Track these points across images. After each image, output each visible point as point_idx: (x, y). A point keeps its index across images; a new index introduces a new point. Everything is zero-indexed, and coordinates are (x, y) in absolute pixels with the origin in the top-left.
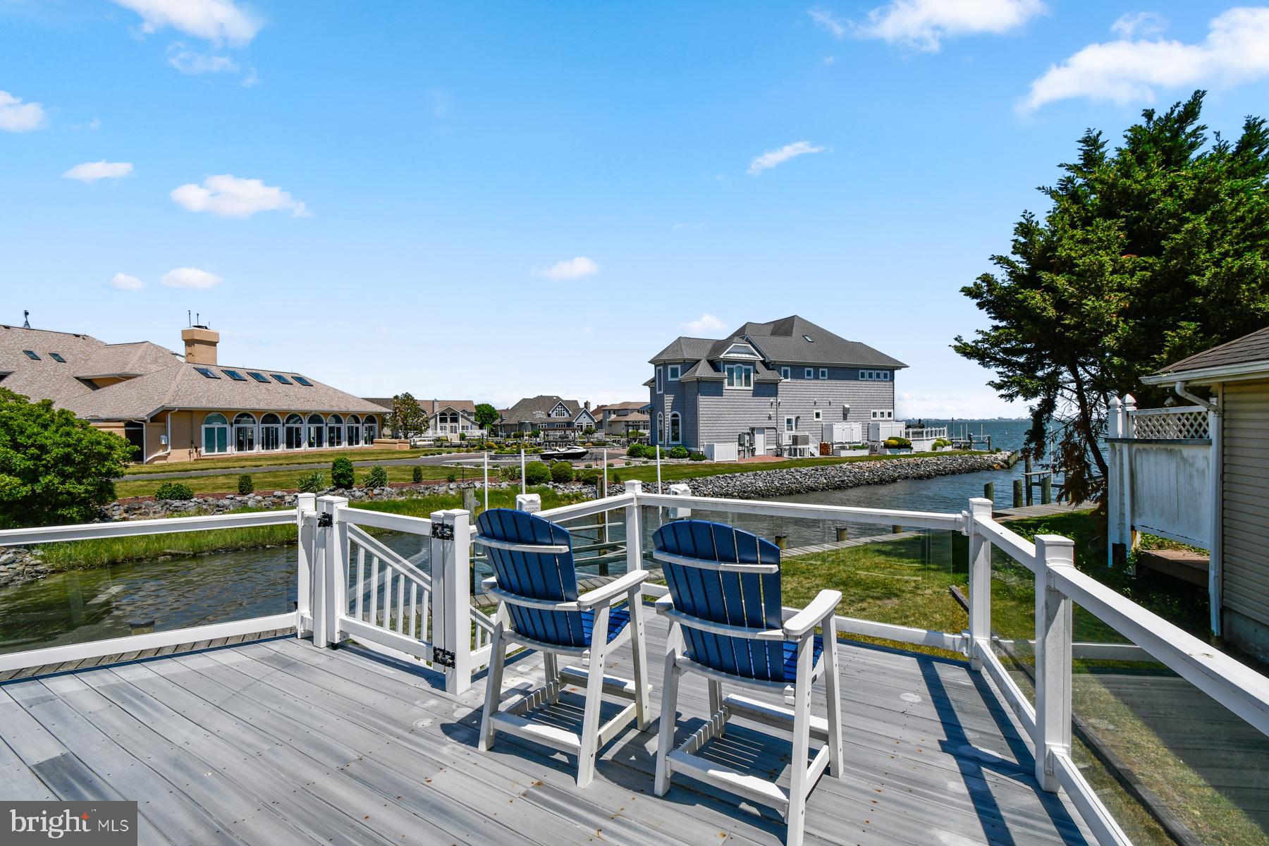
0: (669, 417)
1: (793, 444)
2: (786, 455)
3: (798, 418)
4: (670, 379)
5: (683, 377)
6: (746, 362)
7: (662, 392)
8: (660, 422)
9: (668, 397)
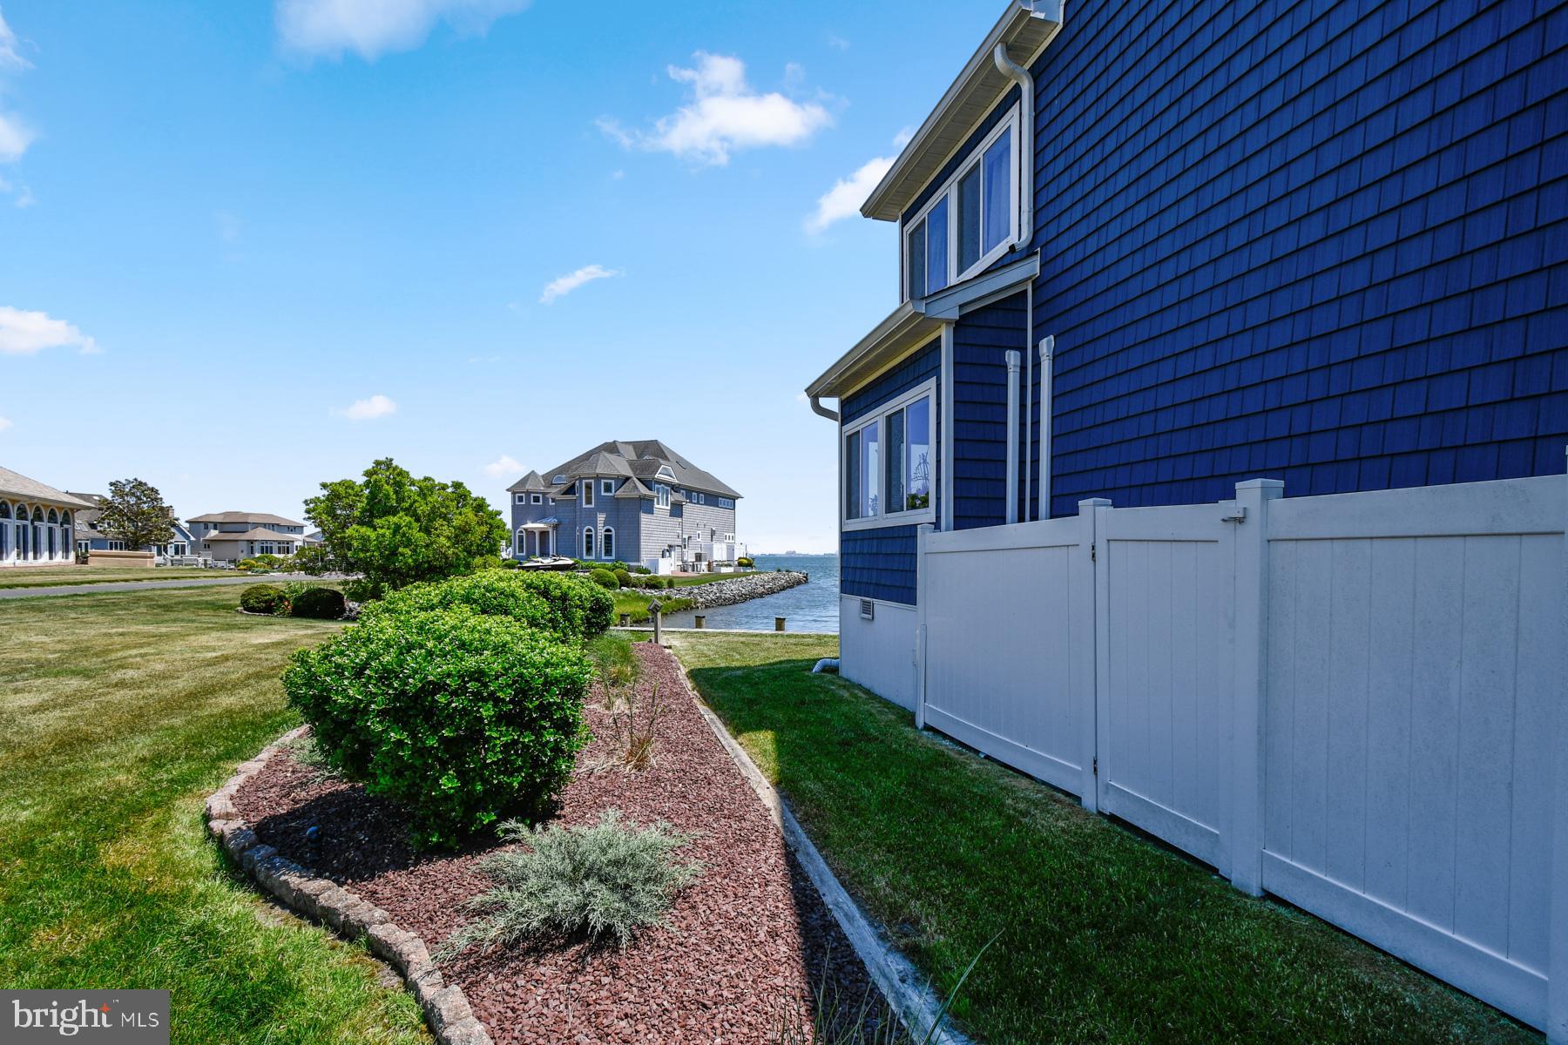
0: (601, 532)
1: (696, 561)
3: (689, 538)
4: (603, 494)
5: (620, 493)
6: (667, 484)
7: (593, 506)
8: (589, 537)
9: (601, 512)
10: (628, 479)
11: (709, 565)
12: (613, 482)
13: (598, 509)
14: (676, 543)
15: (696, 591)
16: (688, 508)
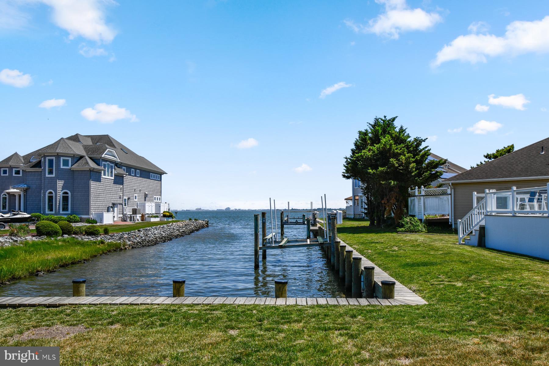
0: (60, 194)
1: (133, 214)
2: (128, 220)
3: (129, 199)
4: (62, 167)
5: (75, 167)
6: (111, 162)
7: (54, 175)
8: (51, 198)
9: (61, 179)
10: (82, 157)
11: (143, 217)
12: (70, 159)
13: (58, 177)
14: (118, 202)
15: (126, 236)
16: (128, 180)
